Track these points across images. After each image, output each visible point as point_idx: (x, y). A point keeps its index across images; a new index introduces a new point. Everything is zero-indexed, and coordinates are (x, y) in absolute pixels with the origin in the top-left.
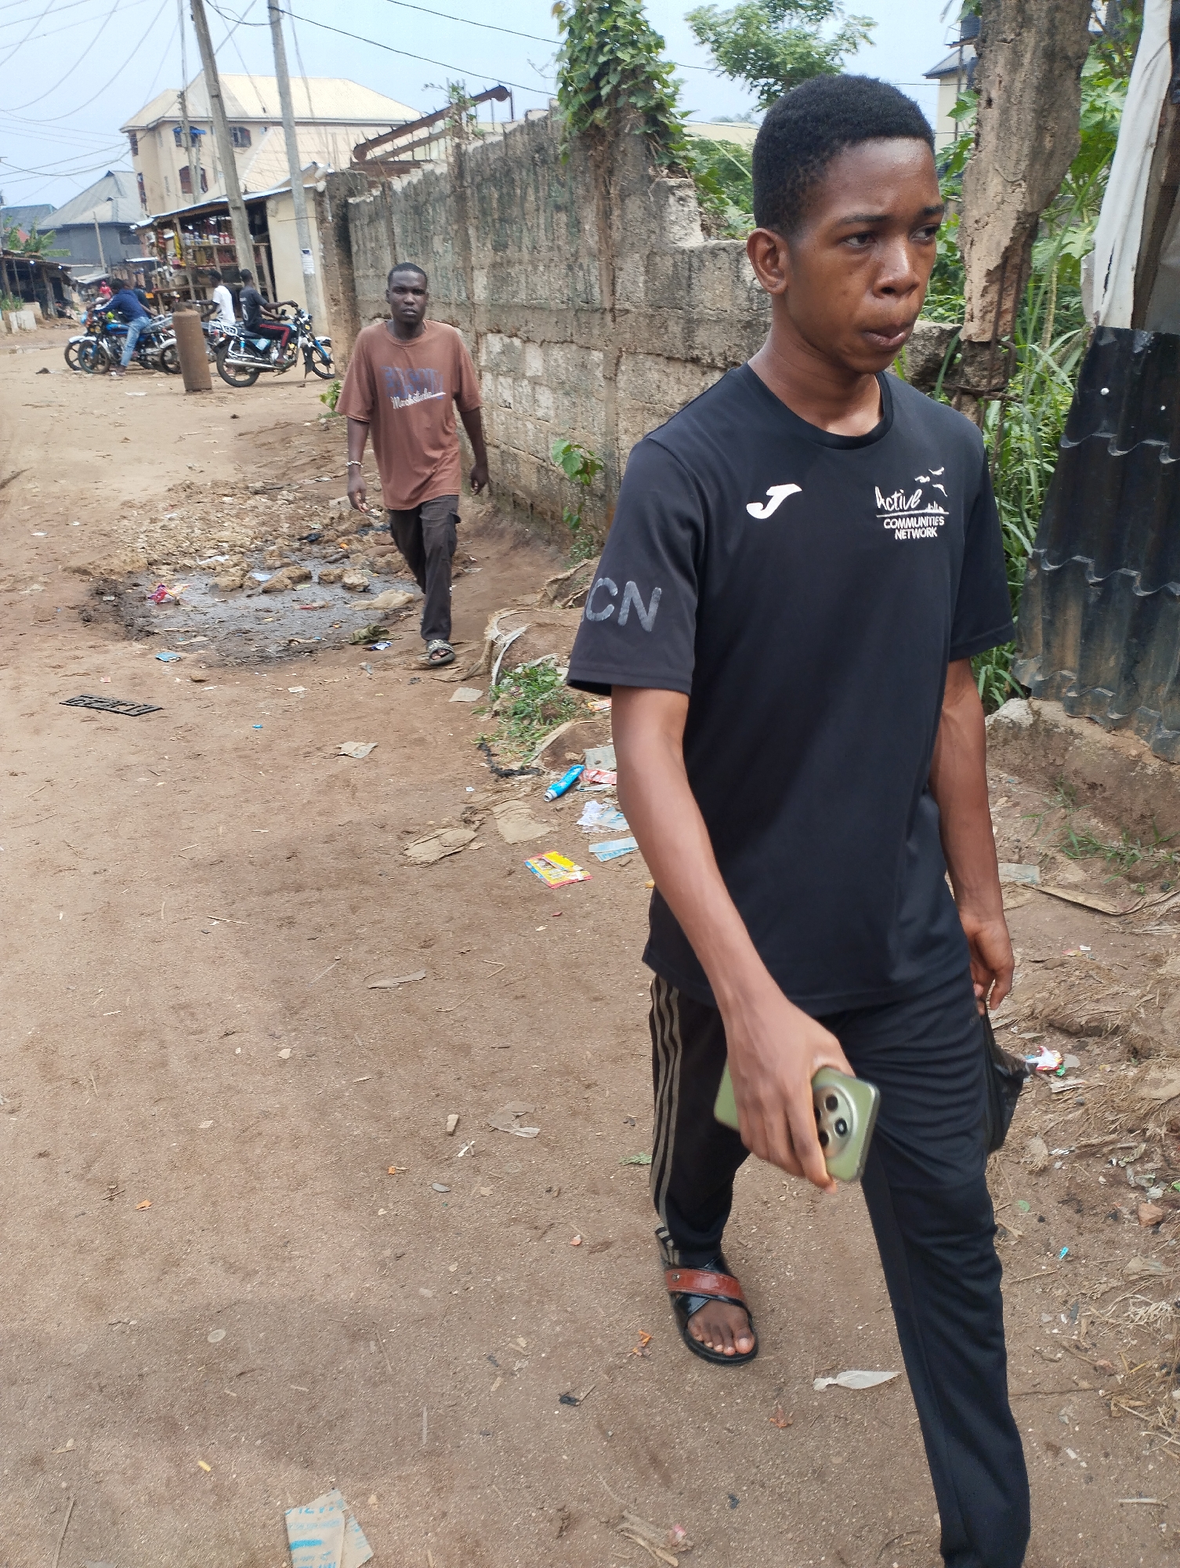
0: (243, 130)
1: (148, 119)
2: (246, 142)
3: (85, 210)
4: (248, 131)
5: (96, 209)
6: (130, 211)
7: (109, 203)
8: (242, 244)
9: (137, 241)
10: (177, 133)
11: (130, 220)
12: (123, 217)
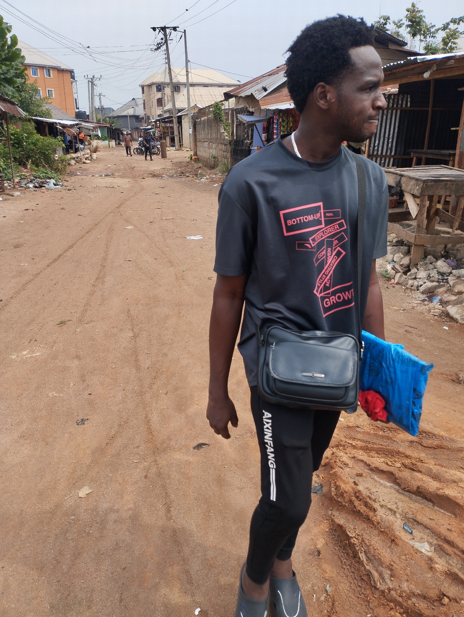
0: (178, 86)
1: (148, 82)
2: (178, 90)
3: (125, 111)
4: (180, 87)
5: (128, 111)
6: (140, 111)
7: (133, 109)
8: (175, 126)
9: (141, 121)
10: (157, 87)
11: (140, 115)
12: (137, 114)
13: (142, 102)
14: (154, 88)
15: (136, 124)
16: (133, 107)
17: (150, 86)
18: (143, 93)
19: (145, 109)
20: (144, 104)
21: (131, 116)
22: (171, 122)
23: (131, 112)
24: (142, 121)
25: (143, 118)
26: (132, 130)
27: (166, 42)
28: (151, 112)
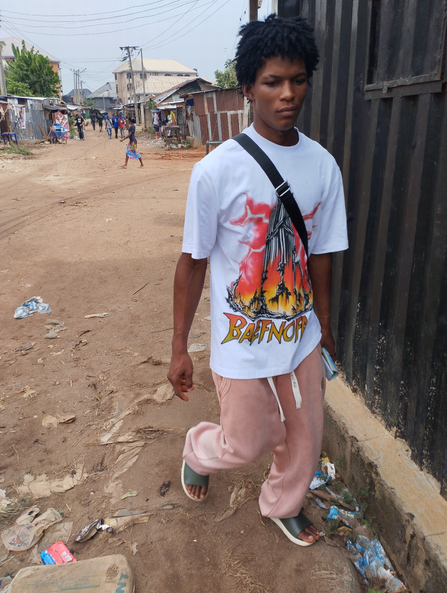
1: (120, 70)
2: (145, 78)
3: (101, 93)
4: (146, 75)
5: (103, 93)
6: (113, 94)
7: (107, 91)
8: (136, 110)
9: (114, 103)
10: (127, 75)
11: (113, 97)
12: (111, 96)
13: (115, 87)
14: (125, 76)
15: (111, 105)
16: (107, 90)
17: (121, 73)
18: (116, 79)
19: (117, 92)
20: (117, 88)
21: (105, 98)
22: (133, 107)
23: (105, 94)
24: (116, 102)
25: (116, 99)
26: (107, 109)
27: (129, 56)
28: (122, 95)
